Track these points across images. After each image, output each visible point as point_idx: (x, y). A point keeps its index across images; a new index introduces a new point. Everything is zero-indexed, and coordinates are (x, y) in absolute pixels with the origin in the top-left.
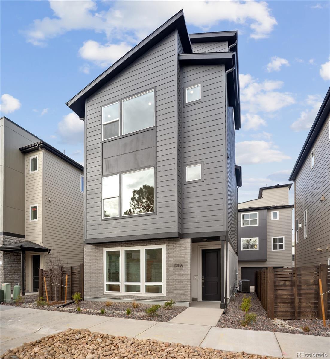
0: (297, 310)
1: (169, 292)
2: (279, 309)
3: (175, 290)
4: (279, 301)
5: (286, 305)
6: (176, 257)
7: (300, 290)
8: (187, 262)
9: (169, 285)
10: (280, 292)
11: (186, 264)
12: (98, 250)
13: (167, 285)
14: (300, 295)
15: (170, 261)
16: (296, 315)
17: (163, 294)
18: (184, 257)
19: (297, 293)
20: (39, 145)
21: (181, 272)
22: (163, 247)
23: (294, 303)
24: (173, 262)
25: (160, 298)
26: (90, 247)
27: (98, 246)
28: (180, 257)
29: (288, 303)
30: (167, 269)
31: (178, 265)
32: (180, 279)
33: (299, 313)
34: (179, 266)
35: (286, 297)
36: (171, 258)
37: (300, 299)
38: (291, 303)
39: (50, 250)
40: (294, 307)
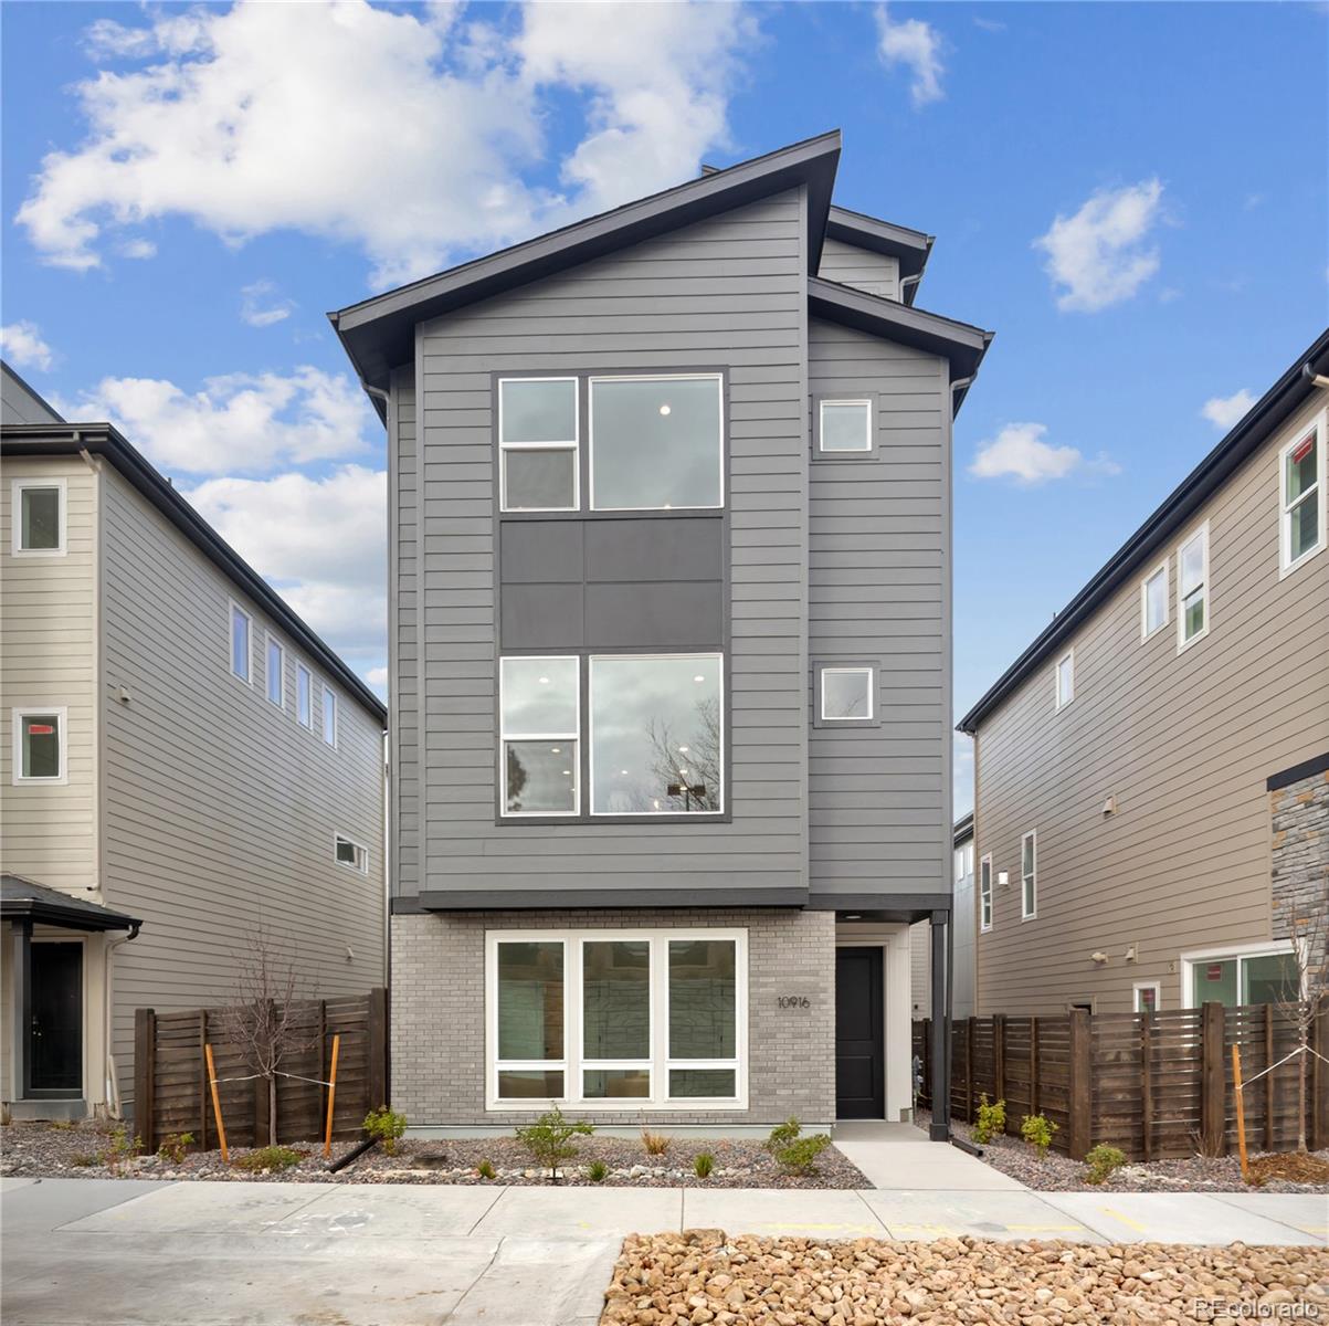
0: (1150, 1134)
1: (758, 1092)
2: (1104, 1134)
3: (784, 1085)
4: (1102, 1109)
5: (1122, 1121)
6: (785, 974)
7: (1156, 1077)
8: (824, 990)
9: (762, 1070)
10: (1105, 1083)
11: (822, 996)
12: (463, 937)
13: (752, 1070)
14: (1156, 1090)
15: (765, 985)
16: (1149, 1148)
17: (740, 1100)
18: (816, 973)
19: (1149, 1086)
20: (83, 435)
21: (804, 1023)
22: (739, 936)
23: (1142, 1114)
24: (773, 990)
25: (726, 1114)
26: (424, 922)
27: (460, 920)
28: (801, 973)
29: (1125, 1116)
30: (752, 1013)
31: (793, 1002)
32: (802, 1047)
33: (1156, 1141)
34: (795, 1002)
35: (1120, 1097)
36: (766, 974)
37: (1157, 1103)
38: (1134, 1116)
39: (137, 924)
40: (1143, 1126)
